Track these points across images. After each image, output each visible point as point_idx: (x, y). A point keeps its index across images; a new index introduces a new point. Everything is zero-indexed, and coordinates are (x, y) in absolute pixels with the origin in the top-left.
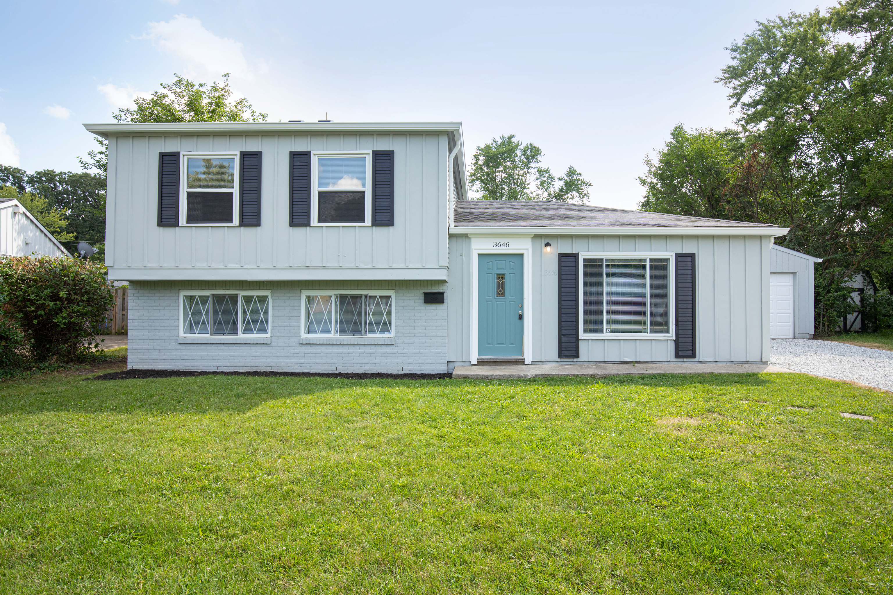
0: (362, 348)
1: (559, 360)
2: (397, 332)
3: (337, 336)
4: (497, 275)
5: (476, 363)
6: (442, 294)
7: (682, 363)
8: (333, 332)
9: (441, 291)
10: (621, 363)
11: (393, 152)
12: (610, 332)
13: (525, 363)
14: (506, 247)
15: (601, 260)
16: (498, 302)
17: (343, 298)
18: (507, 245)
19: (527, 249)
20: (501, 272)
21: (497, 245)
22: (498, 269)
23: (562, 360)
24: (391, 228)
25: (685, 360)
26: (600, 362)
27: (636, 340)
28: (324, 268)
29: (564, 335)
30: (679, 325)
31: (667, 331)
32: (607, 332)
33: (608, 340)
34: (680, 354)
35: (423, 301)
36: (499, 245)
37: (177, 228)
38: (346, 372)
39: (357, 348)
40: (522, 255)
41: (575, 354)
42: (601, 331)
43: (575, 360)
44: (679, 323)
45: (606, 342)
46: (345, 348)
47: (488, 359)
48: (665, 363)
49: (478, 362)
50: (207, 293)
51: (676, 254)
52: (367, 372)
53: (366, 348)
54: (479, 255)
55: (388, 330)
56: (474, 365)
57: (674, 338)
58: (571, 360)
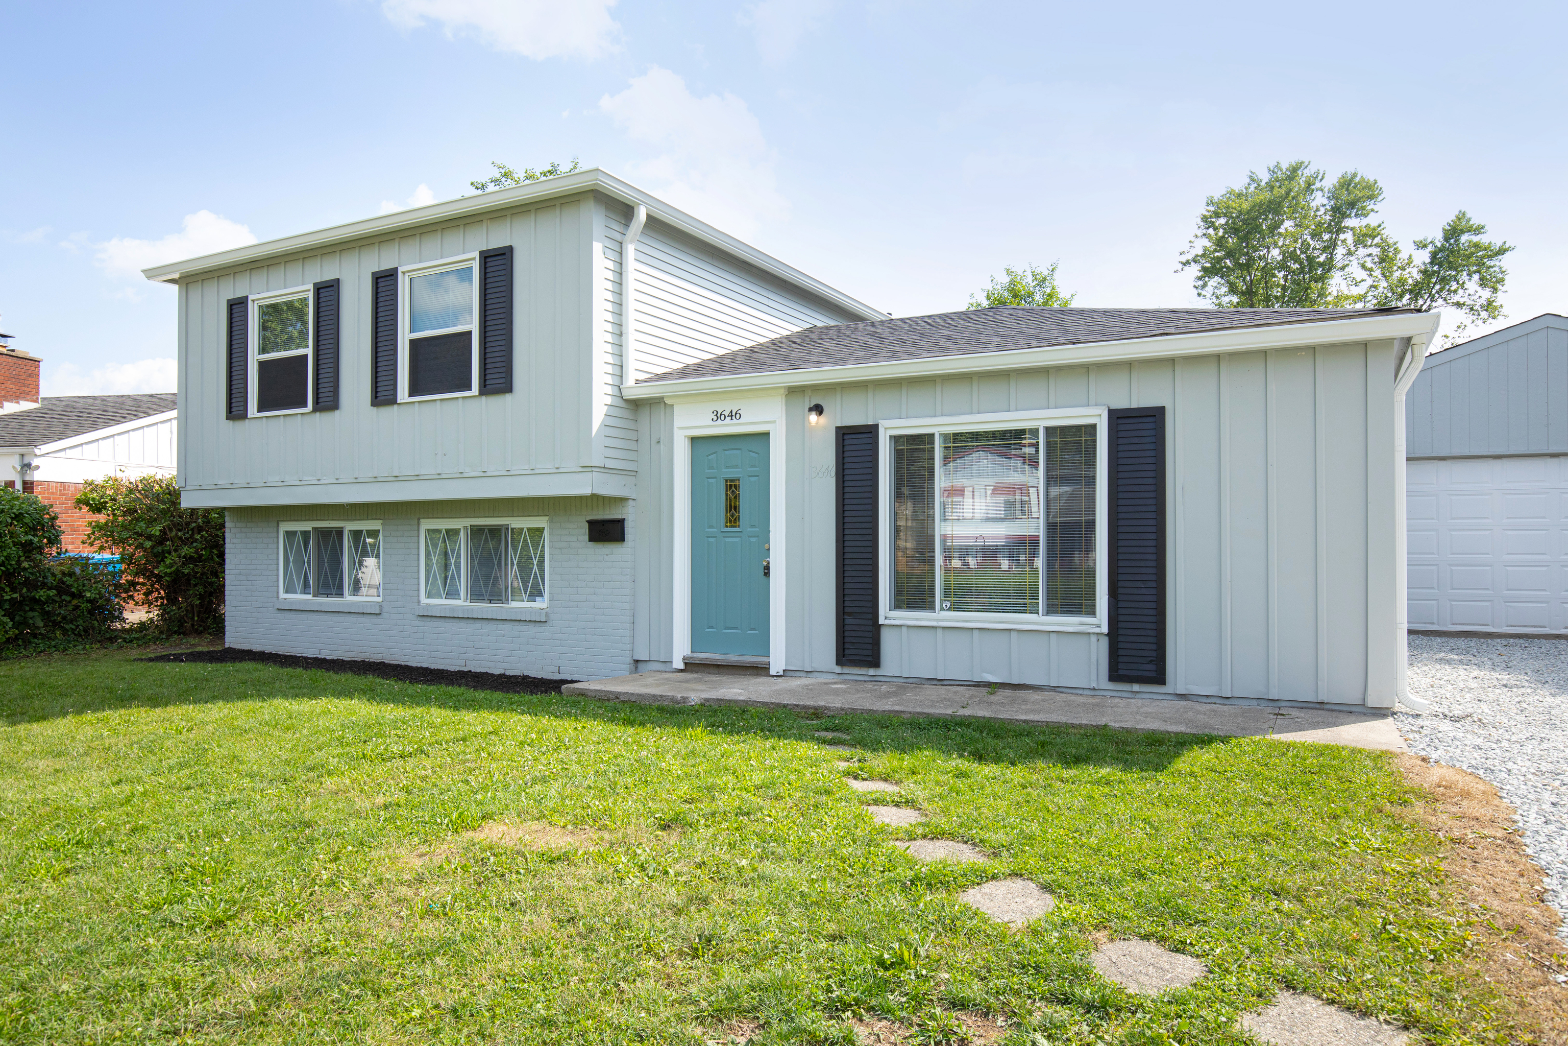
0: (501, 626)
1: (838, 669)
2: (551, 600)
3: (468, 603)
4: (726, 481)
5: (682, 666)
6: (621, 523)
7: (1129, 695)
8: (462, 593)
9: (619, 517)
10: (978, 685)
11: (510, 249)
12: (949, 610)
13: (772, 672)
14: (735, 421)
15: (932, 436)
16: (728, 539)
17: (476, 532)
18: (738, 416)
19: (774, 422)
20: (731, 474)
21: (718, 416)
22: (727, 467)
23: (846, 670)
24: (508, 397)
25: (1136, 687)
26: (929, 679)
27: (1010, 630)
28: (417, 478)
29: (850, 614)
30: (1121, 597)
31: (1092, 612)
32: (942, 609)
33: (944, 628)
34: (1121, 672)
35: (587, 537)
36: (723, 417)
37: (247, 421)
38: (478, 670)
39: (492, 626)
40: (767, 435)
41: (870, 659)
42: (932, 608)
43: (872, 672)
44: (1120, 591)
45: (940, 631)
46: (478, 625)
47: (701, 659)
48: (1086, 692)
49: (686, 664)
50: (307, 526)
51: (1111, 412)
52: (507, 674)
53: (507, 627)
54: (694, 440)
55: (541, 594)
56: (681, 671)
57: (1105, 629)
58: (863, 671)
